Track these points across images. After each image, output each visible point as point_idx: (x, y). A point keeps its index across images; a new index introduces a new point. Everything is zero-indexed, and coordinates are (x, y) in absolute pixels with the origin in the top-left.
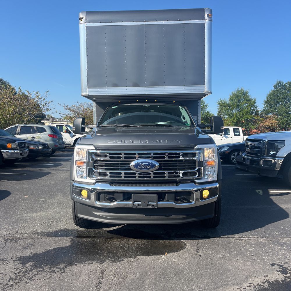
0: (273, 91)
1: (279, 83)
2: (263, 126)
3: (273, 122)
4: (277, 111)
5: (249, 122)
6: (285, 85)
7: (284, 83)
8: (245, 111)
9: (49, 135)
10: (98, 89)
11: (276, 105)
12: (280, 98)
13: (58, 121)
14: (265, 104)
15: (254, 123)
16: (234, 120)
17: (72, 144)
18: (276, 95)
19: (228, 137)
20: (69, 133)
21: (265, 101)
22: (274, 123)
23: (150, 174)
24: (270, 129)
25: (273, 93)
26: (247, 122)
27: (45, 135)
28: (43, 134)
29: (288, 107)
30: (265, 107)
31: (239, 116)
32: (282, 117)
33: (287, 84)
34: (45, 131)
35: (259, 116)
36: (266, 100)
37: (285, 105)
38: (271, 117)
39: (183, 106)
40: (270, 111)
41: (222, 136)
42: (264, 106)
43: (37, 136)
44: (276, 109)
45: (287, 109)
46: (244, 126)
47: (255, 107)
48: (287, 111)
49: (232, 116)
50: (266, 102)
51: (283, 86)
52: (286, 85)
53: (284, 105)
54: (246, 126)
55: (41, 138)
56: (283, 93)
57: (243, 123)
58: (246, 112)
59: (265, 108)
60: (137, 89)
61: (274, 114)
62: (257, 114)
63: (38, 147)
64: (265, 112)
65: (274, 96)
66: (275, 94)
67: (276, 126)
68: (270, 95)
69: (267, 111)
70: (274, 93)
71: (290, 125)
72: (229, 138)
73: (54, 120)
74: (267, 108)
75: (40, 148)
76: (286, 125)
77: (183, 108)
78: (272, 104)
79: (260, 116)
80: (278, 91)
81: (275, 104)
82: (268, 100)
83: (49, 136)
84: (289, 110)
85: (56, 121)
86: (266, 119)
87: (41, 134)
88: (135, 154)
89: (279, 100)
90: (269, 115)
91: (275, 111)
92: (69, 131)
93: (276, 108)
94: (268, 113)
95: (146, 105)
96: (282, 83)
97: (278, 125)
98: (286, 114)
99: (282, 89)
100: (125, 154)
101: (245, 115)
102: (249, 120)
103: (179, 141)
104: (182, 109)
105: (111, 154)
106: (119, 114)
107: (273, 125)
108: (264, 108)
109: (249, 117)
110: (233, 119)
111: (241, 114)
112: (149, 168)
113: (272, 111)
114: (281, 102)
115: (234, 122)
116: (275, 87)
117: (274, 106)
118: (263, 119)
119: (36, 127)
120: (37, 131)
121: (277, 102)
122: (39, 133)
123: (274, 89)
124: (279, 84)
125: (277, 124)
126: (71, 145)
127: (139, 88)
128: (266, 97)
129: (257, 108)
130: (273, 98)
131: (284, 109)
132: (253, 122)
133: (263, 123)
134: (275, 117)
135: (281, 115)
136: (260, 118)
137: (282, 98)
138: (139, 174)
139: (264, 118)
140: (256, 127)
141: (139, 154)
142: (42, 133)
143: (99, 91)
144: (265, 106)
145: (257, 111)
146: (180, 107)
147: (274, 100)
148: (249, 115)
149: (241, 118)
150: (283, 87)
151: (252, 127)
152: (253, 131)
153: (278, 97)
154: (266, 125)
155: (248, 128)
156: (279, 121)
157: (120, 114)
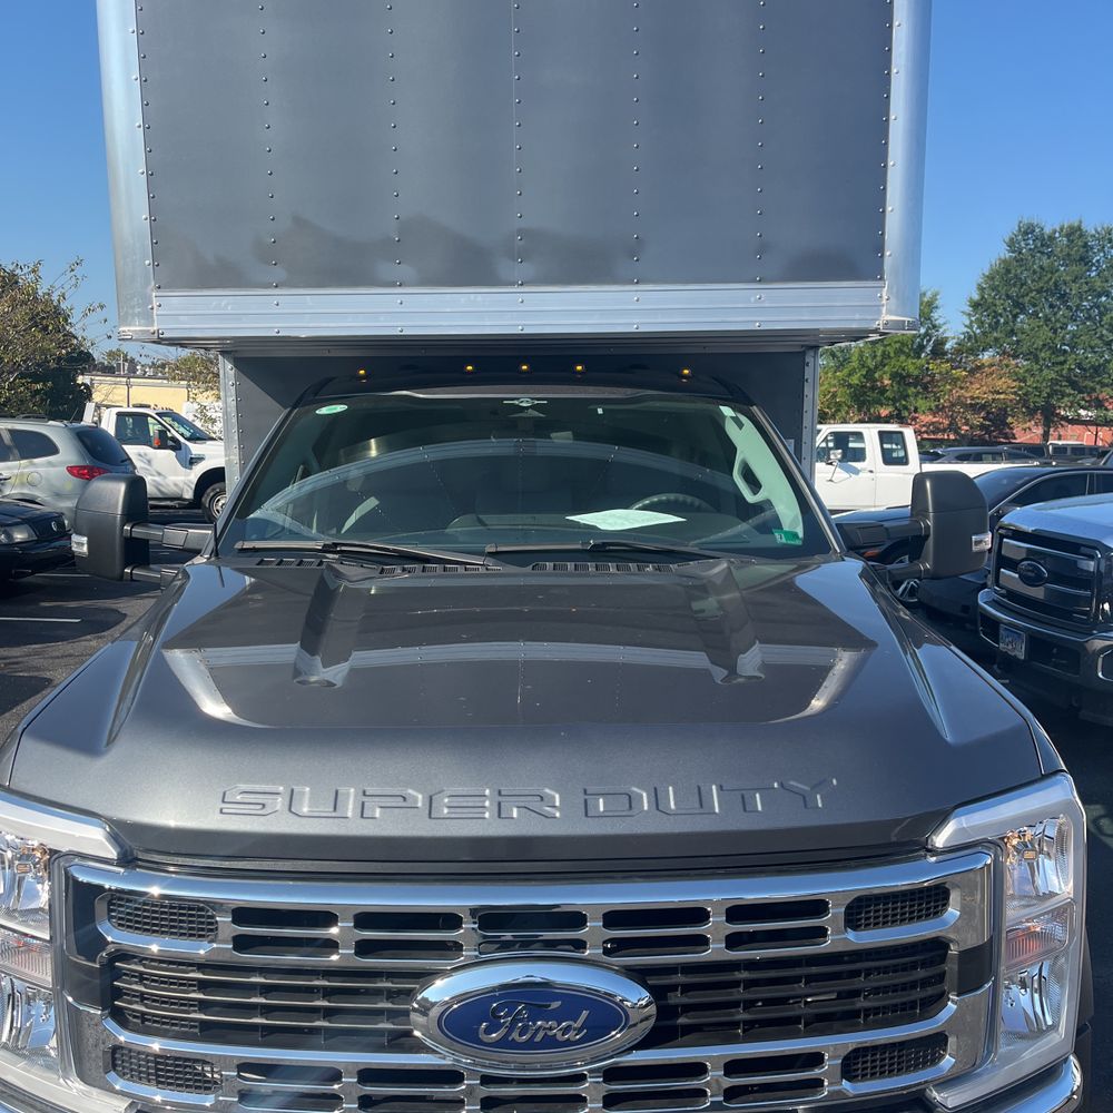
0: (1005, 261)
1: (1028, 231)
2: (960, 402)
3: (1000, 384)
4: (1018, 341)
5: (909, 384)
6: (1052, 238)
7: (1047, 231)
8: (896, 342)
9: (71, 470)
10: (225, 301)
11: (1015, 317)
12: (1031, 291)
13: (150, 377)
14: (969, 315)
15: (925, 388)
16: (850, 375)
17: (189, 495)
18: (1016, 275)
19: (857, 472)
20: (173, 448)
21: (971, 300)
22: (1004, 387)
23: (580, 1078)
24: (988, 413)
25: (1003, 271)
26: (899, 383)
27: (52, 470)
28: (42, 465)
29: (1058, 325)
30: (970, 327)
31: (869, 361)
32: (1036, 367)
33: (1057, 235)
34: (53, 450)
35: (947, 361)
36: (976, 297)
37: (1050, 320)
38: (991, 365)
39: (742, 403)
40: (990, 339)
41: (831, 464)
42: (967, 323)
43: (16, 471)
44: (1012, 333)
45: (1055, 332)
46: (891, 402)
47: (934, 327)
48: (1056, 341)
49: (845, 360)
50: (976, 305)
51: (1045, 242)
52: (1055, 239)
53: (1046, 316)
54: (894, 400)
55: (32, 485)
56: (1041, 267)
57: (883, 390)
58: (898, 345)
59: (972, 329)
60: (463, 299)
61: (1004, 353)
62: (938, 352)
63: (9, 536)
64: (971, 346)
65: (1007, 283)
66: (1013, 271)
67: (1011, 401)
68: (991, 278)
69: (977, 342)
70: (1008, 271)
71: (1063, 397)
72: (861, 474)
73: (135, 371)
74: (978, 331)
75: (19, 536)
76: (1050, 396)
77: (743, 419)
78: (1001, 315)
79: (952, 360)
80: (1022, 260)
81: (1010, 311)
82: (983, 297)
83: (73, 474)
84: (1063, 337)
85: (143, 376)
86: (972, 372)
87: (34, 464)
88: (450, 920)
89: (1027, 299)
90: (986, 357)
91: (1008, 340)
92: (174, 439)
93: (1012, 330)
94: (983, 350)
95: (524, 399)
96: (1037, 230)
97: (1019, 395)
98: (1053, 353)
99: (1038, 255)
100: (365, 920)
101: (892, 355)
102: (909, 376)
103: (816, 787)
104: (740, 425)
105: (242, 915)
106: (369, 448)
107: (1002, 396)
108: (966, 329)
109: (911, 366)
110: (846, 371)
111: (879, 353)
112: (568, 1043)
113: (996, 339)
114: (1034, 305)
115: (850, 386)
116: (1011, 244)
117: (1006, 323)
118: (964, 373)
119: (9, 430)
120: (16, 451)
121: (1017, 304)
122: (23, 458)
123: (1008, 255)
124: (1026, 233)
125: (1015, 393)
126: (185, 500)
127: (479, 297)
128: (975, 286)
129: (941, 330)
130: (1003, 292)
131: (1046, 333)
132: (925, 384)
133: (961, 388)
134: (1007, 366)
135: (1032, 356)
136: (952, 368)
137: (1039, 291)
138: (487, 1080)
139: (965, 369)
140: (937, 406)
141: (490, 919)
142: (36, 460)
143: (229, 310)
144: (971, 322)
145: (941, 342)
146: (727, 411)
147: (1008, 297)
148: (908, 356)
149: (876, 367)
150: (1042, 245)
151: (921, 403)
152: (922, 417)
153: (1022, 285)
154: (972, 398)
155: (906, 408)
156: (1025, 382)
157: (378, 448)
